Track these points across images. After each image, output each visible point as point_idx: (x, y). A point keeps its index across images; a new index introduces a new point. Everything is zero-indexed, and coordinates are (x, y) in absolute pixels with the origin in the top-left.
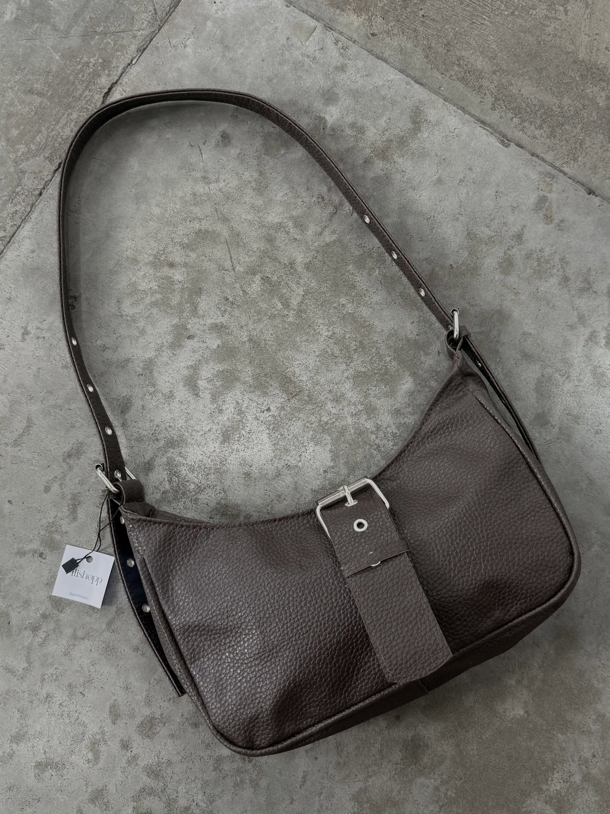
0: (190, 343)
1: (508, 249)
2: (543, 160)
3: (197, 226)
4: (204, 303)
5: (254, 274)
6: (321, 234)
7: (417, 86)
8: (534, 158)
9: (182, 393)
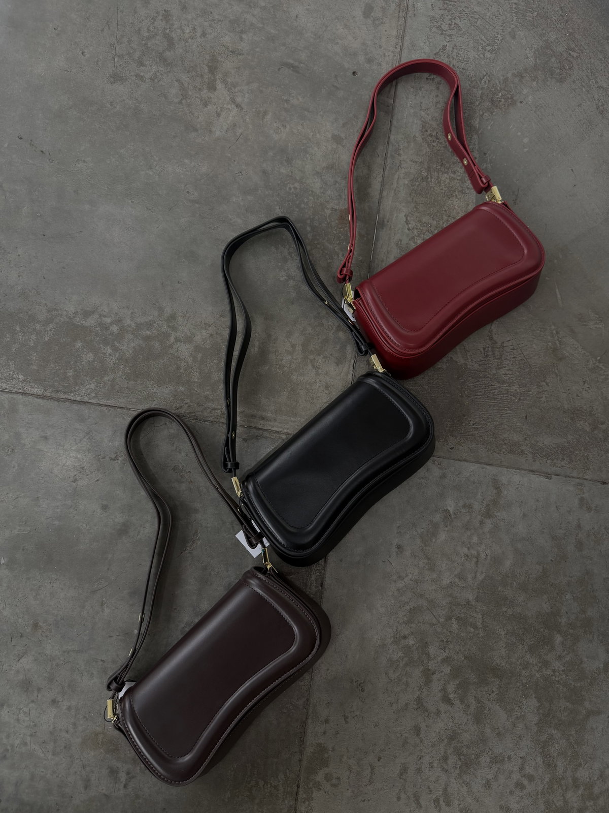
0: (435, 677)
1: (577, 536)
2: (573, 477)
3: (408, 607)
4: (432, 650)
5: (450, 619)
6: (475, 577)
7: (488, 467)
8: (568, 478)
9: (443, 707)
